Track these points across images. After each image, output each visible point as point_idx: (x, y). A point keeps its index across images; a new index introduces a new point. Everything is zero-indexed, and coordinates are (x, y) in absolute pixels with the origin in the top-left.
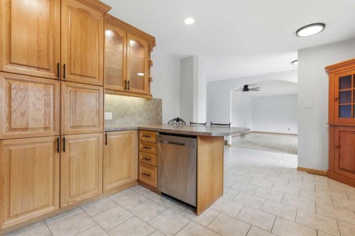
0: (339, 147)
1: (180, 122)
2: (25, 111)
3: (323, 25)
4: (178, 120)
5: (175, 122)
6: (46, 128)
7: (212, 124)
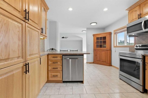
0: (96, 55)
1: (54, 50)
2: (7, 44)
3: (96, 23)
4: (52, 49)
5: (51, 50)
6: (18, 57)
7: (70, 50)
